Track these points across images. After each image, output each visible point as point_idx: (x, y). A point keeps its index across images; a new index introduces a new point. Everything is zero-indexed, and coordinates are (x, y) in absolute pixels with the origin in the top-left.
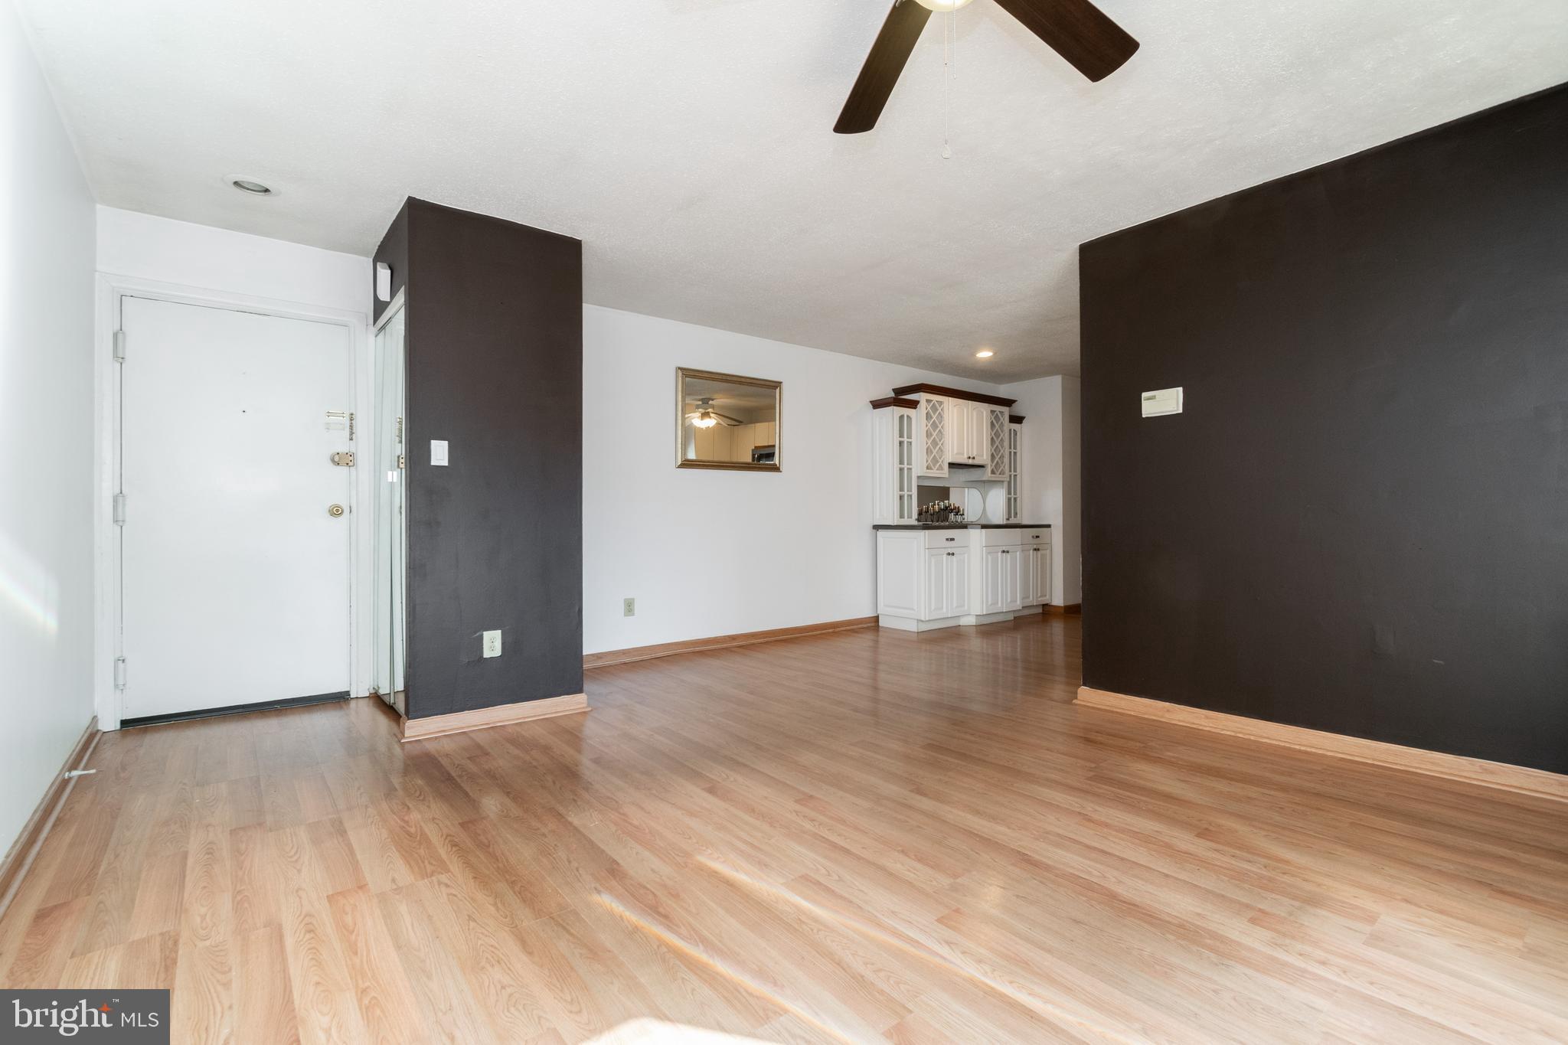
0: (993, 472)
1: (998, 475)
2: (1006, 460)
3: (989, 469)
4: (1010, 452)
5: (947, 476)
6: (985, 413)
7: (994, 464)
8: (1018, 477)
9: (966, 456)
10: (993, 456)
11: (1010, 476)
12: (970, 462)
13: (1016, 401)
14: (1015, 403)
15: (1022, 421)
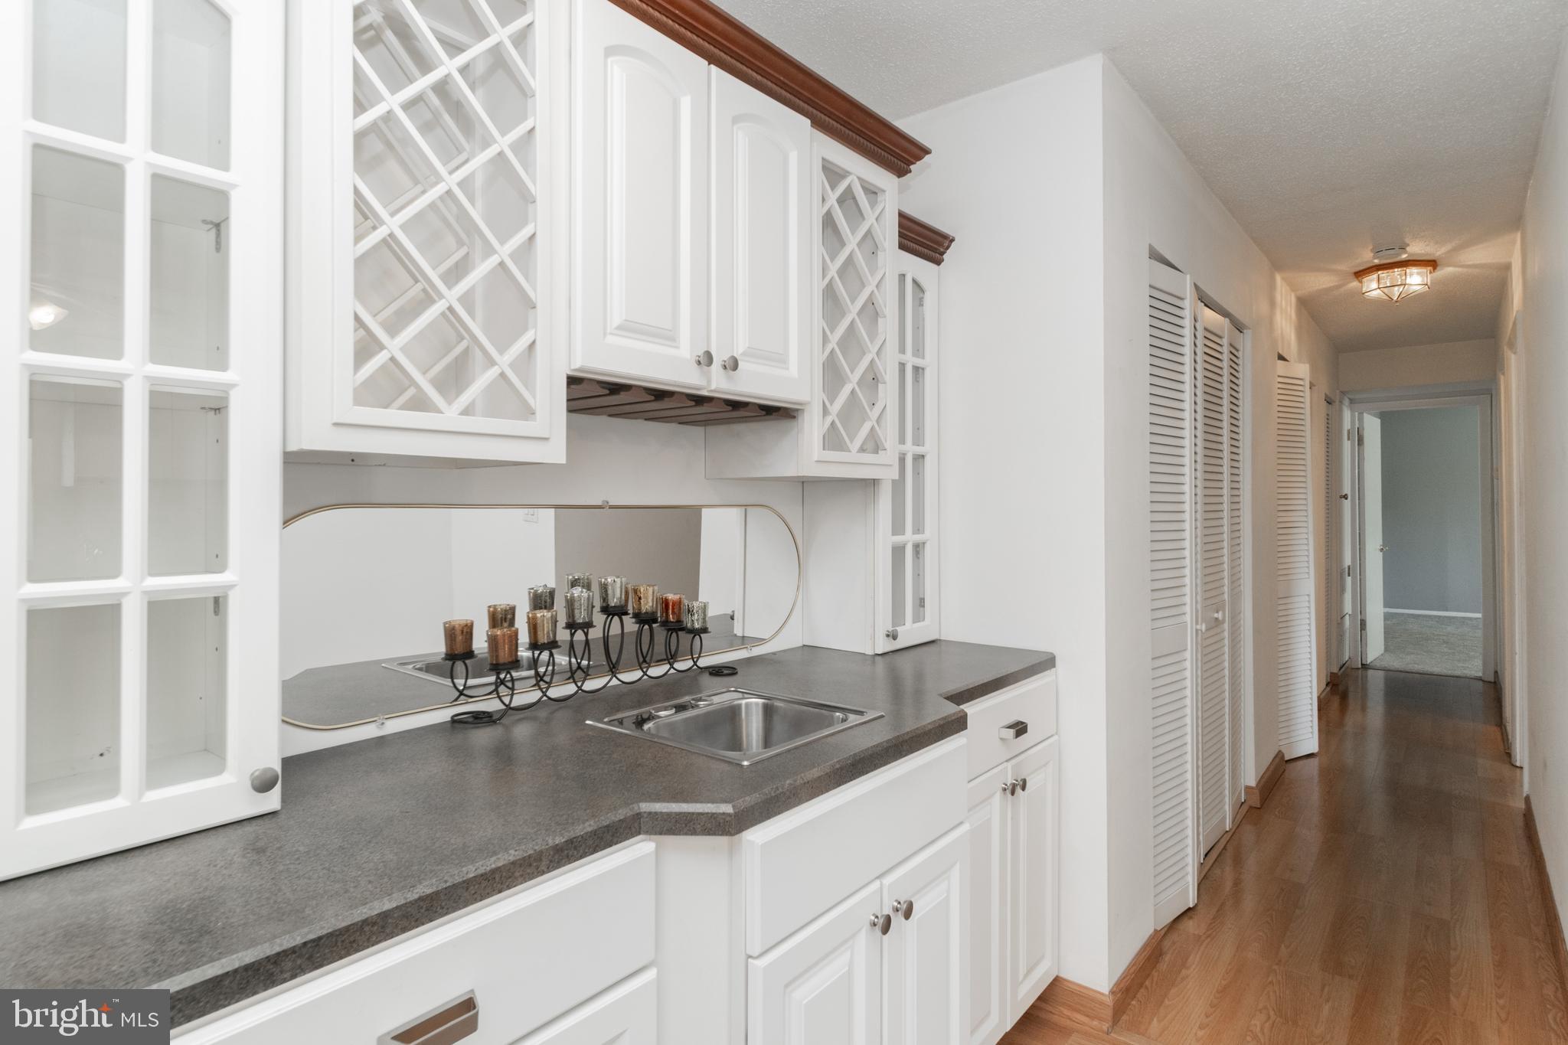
0: (833, 440)
1: (853, 455)
2: (888, 393)
3: (812, 427)
4: (902, 366)
5: (555, 452)
6: (793, 157)
7: (836, 408)
8: (929, 464)
9: (686, 350)
10: (832, 374)
11: (902, 460)
12: (717, 384)
13: (927, 152)
14: (918, 163)
15: (942, 254)
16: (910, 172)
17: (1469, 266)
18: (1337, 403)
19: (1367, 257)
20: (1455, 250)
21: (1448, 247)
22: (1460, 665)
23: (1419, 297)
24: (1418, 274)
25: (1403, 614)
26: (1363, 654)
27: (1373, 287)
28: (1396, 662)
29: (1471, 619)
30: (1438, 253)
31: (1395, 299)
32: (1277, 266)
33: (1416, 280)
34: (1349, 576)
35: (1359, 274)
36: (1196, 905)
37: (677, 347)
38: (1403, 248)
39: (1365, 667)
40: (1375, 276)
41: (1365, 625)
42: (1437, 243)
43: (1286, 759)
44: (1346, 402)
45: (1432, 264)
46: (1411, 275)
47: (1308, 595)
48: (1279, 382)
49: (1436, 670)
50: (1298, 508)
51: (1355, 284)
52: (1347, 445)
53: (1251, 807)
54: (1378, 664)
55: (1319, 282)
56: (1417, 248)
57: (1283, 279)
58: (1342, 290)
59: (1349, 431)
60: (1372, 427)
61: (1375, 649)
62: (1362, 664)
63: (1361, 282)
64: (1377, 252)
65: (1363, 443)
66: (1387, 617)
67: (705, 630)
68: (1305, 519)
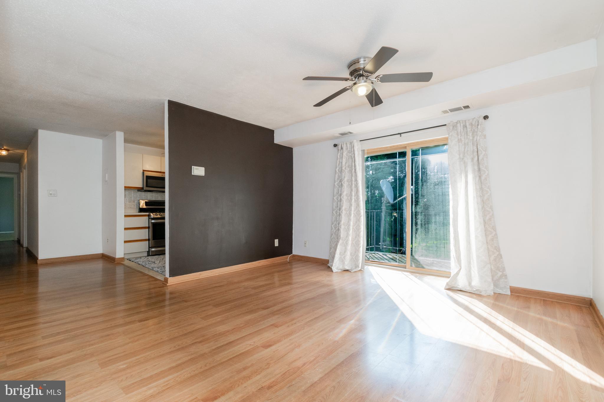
33: (4, 153)
38: (3, 147)
45: (8, 150)
56: (5, 147)
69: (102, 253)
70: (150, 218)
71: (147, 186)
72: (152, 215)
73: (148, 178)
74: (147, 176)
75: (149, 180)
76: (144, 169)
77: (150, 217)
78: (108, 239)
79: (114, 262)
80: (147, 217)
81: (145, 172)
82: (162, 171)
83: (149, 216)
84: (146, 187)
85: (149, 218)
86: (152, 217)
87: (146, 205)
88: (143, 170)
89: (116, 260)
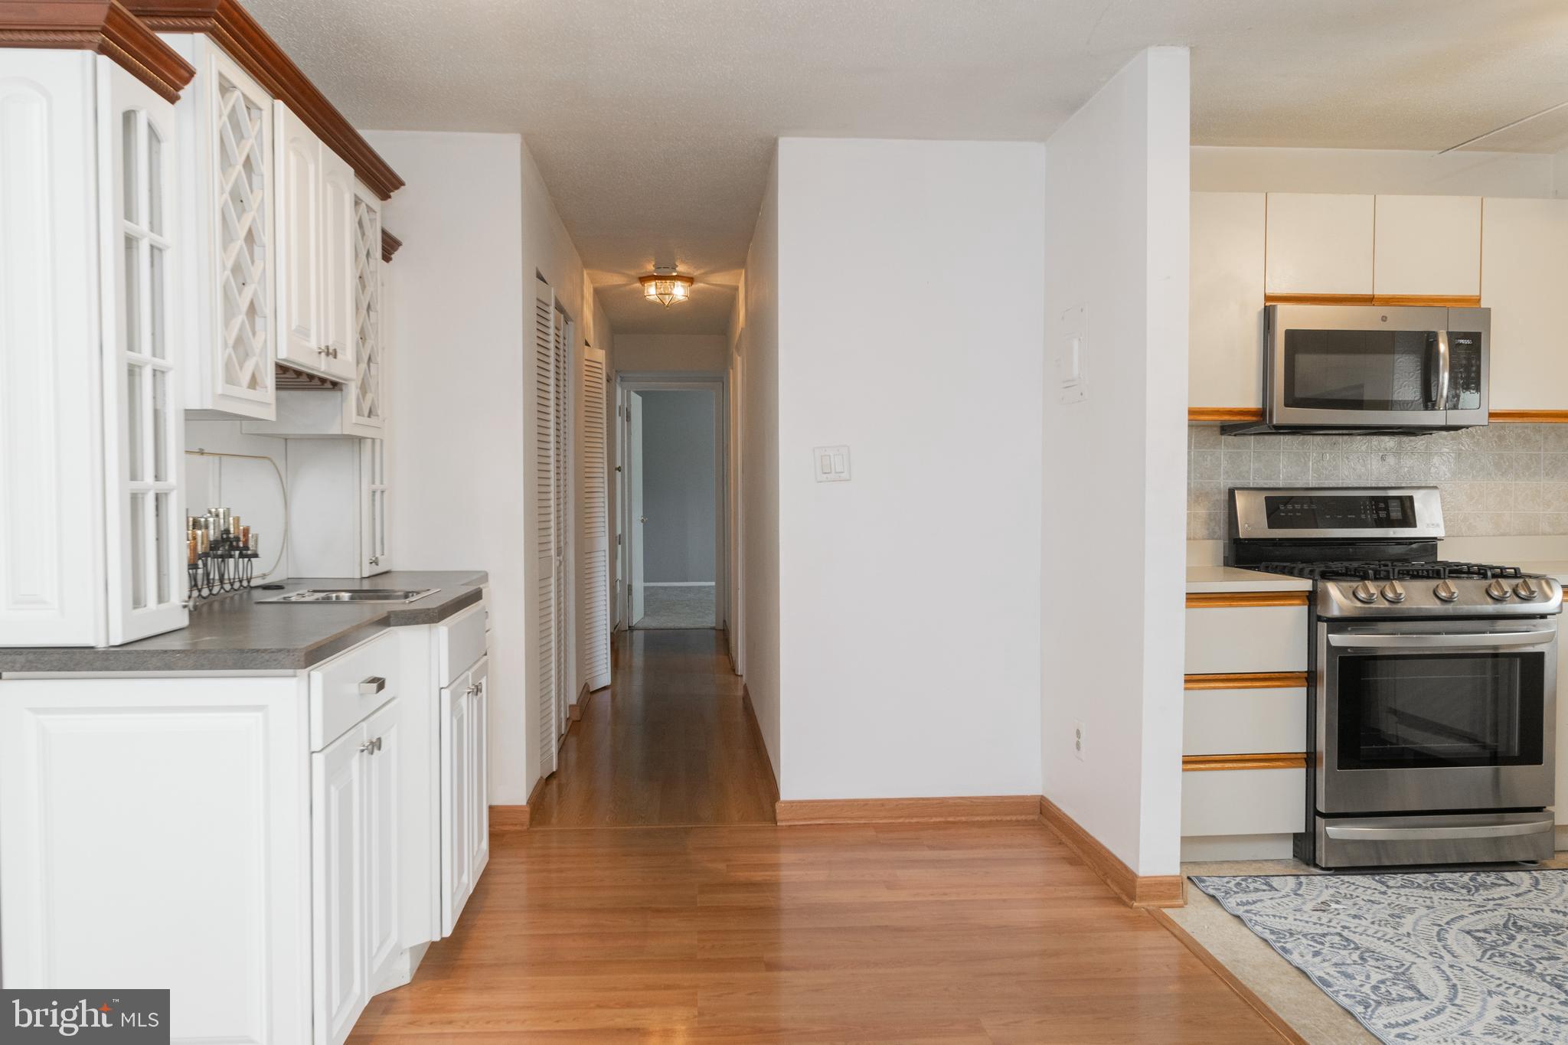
0: (359, 408)
1: (366, 419)
3: (353, 397)
7: (360, 383)
9: (314, 344)
12: (325, 366)
13: (402, 184)
14: (396, 191)
15: (391, 254)
16: (390, 197)
17: (716, 285)
18: (614, 381)
19: (650, 268)
20: (706, 273)
21: (702, 271)
22: (700, 620)
23: (681, 304)
24: (682, 286)
25: (653, 587)
26: (630, 618)
27: (652, 291)
28: (653, 623)
29: (705, 587)
30: (695, 274)
31: (666, 304)
32: (586, 265)
33: (679, 292)
34: (620, 544)
35: (644, 279)
36: (557, 771)
37: (308, 341)
38: (674, 268)
39: (631, 629)
40: (653, 283)
41: (631, 590)
42: (695, 267)
43: (591, 690)
44: (619, 379)
45: (690, 280)
46: (678, 286)
47: (604, 551)
48: (586, 365)
49: (683, 625)
50: (595, 475)
51: (638, 285)
52: (619, 419)
53: (573, 721)
54: (640, 626)
55: (613, 279)
56: (682, 268)
57: (587, 274)
58: (628, 288)
59: (620, 408)
60: (637, 401)
61: (638, 616)
62: (629, 627)
63: (643, 285)
64: (657, 268)
65: (630, 420)
66: (646, 589)
67: (256, 555)
68: (602, 485)
69: (1042, 796)
70: (1320, 619)
71: (1291, 401)
72: (1338, 598)
73: (1297, 341)
74: (1290, 335)
75: (1303, 360)
76: (1270, 291)
77: (1320, 611)
78: (1078, 733)
79: (1125, 898)
80: (1298, 613)
81: (1282, 309)
82: (1378, 292)
83: (1312, 598)
84: (1286, 405)
85: (1314, 619)
86: (1335, 612)
87: (1274, 520)
88: (1268, 298)
89: (1138, 890)
